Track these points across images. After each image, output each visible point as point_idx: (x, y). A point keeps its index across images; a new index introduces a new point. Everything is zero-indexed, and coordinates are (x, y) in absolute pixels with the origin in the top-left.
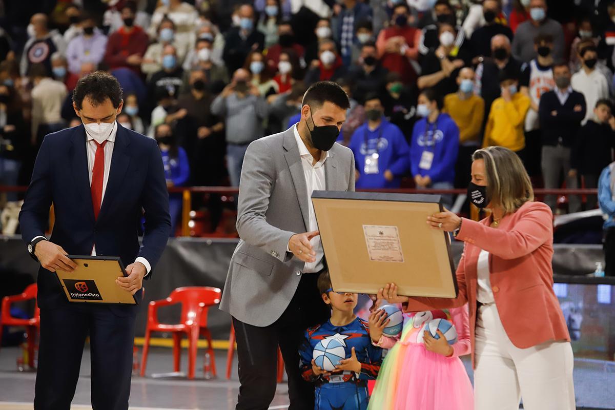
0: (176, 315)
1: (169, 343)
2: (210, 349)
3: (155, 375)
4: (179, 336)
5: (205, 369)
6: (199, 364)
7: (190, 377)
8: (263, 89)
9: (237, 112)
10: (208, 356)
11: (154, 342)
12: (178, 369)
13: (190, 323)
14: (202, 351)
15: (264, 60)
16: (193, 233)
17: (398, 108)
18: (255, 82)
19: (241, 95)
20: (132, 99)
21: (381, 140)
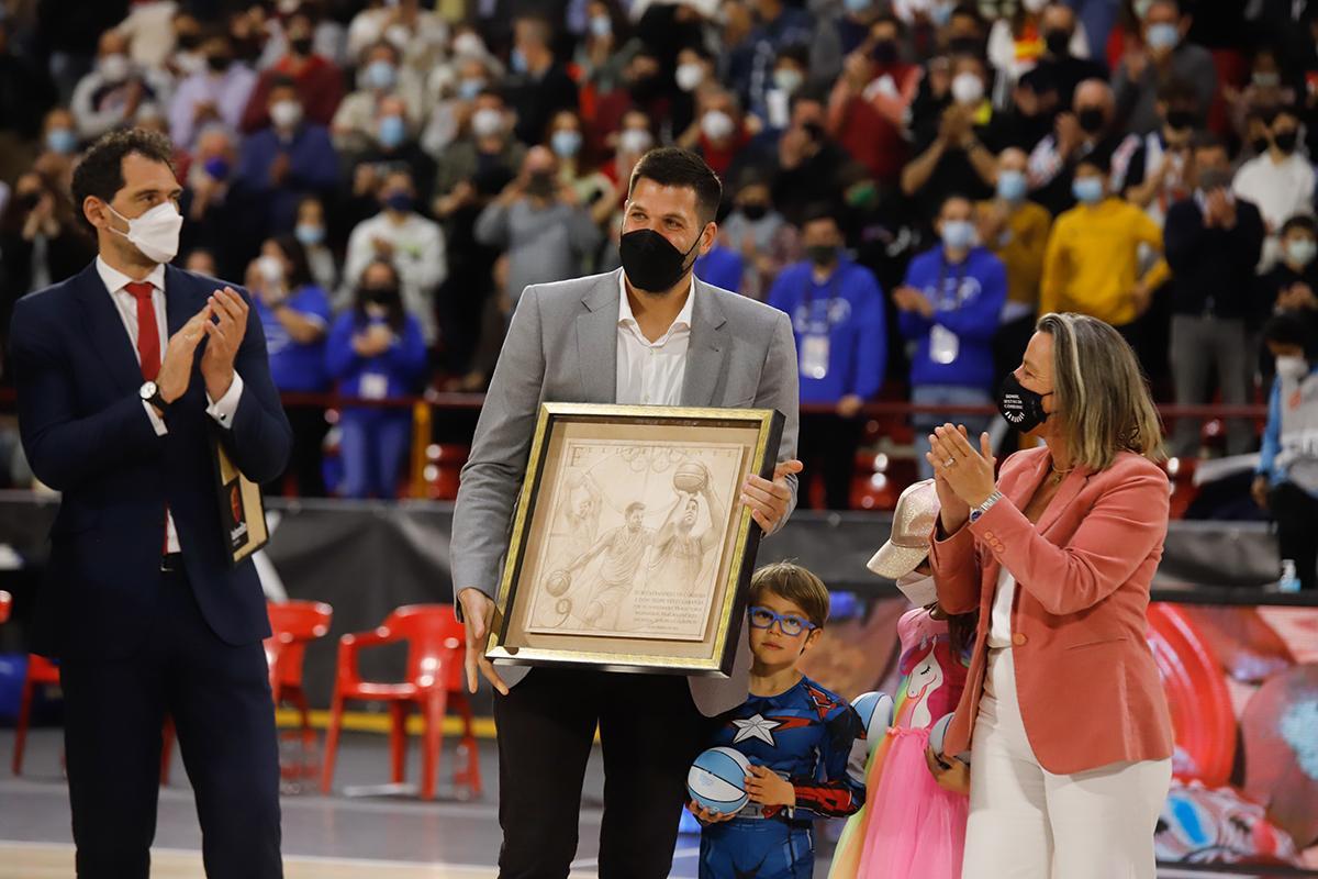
0: (398, 663)
1: (382, 723)
2: (467, 737)
3: (352, 791)
4: (404, 708)
5: (458, 780)
6: (445, 768)
7: (426, 796)
8: (583, 189)
9: (530, 238)
10: (463, 751)
11: (352, 721)
12: (399, 777)
13: (426, 681)
14: (451, 742)
15: (583, 129)
16: (437, 492)
17: (876, 232)
18: (566, 174)
19: (539, 202)
20: (311, 210)
21: (835, 303)
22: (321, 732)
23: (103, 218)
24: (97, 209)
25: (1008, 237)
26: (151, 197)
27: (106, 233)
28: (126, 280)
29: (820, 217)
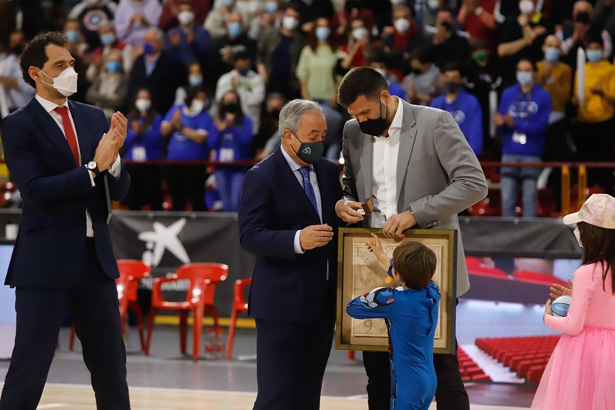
20: (195, 68)
21: (457, 113)
22: (226, 328)
23: (38, 76)
24: (35, 72)
25: (552, 80)
26: (61, 66)
27: (40, 84)
28: (56, 106)
29: (453, 69)
